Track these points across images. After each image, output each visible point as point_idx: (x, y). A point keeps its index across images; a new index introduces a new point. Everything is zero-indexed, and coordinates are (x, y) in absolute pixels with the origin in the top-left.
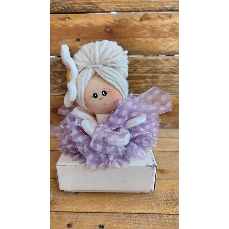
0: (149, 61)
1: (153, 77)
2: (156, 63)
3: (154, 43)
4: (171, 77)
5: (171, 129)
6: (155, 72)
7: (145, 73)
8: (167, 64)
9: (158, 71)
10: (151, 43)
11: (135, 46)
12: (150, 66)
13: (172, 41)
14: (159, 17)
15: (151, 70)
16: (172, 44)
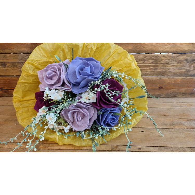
0: (153, 56)
1: (155, 66)
2: (157, 58)
3: (156, 46)
4: (166, 66)
6: (156, 63)
7: (151, 63)
8: (163, 58)
9: (158, 63)
10: (154, 46)
11: (145, 47)
12: (153, 60)
15: (154, 62)
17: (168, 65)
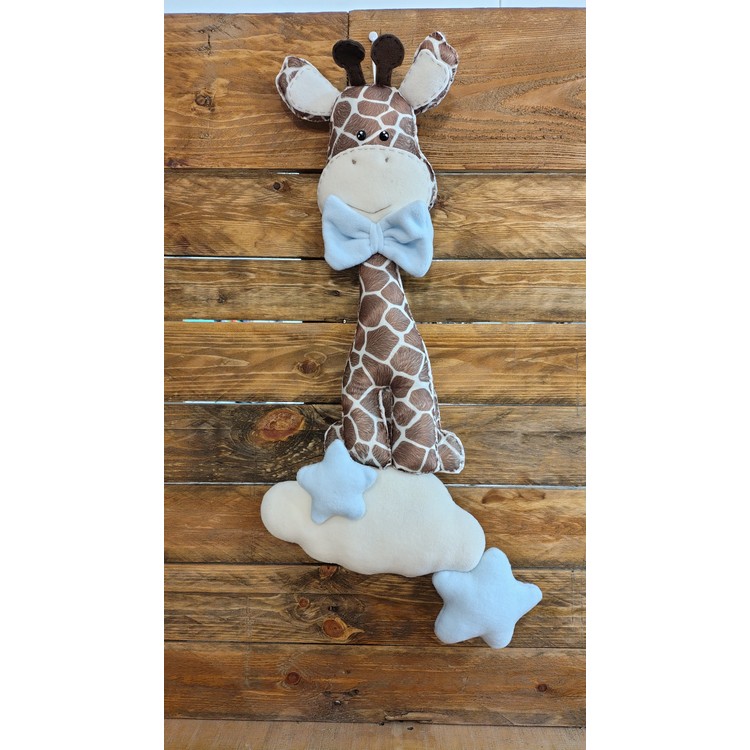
5: (562, 730)
13: (549, 541)
14: (520, 496)
16: (550, 545)
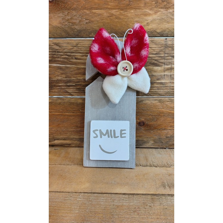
11: (93, 22)
17: (156, 68)
